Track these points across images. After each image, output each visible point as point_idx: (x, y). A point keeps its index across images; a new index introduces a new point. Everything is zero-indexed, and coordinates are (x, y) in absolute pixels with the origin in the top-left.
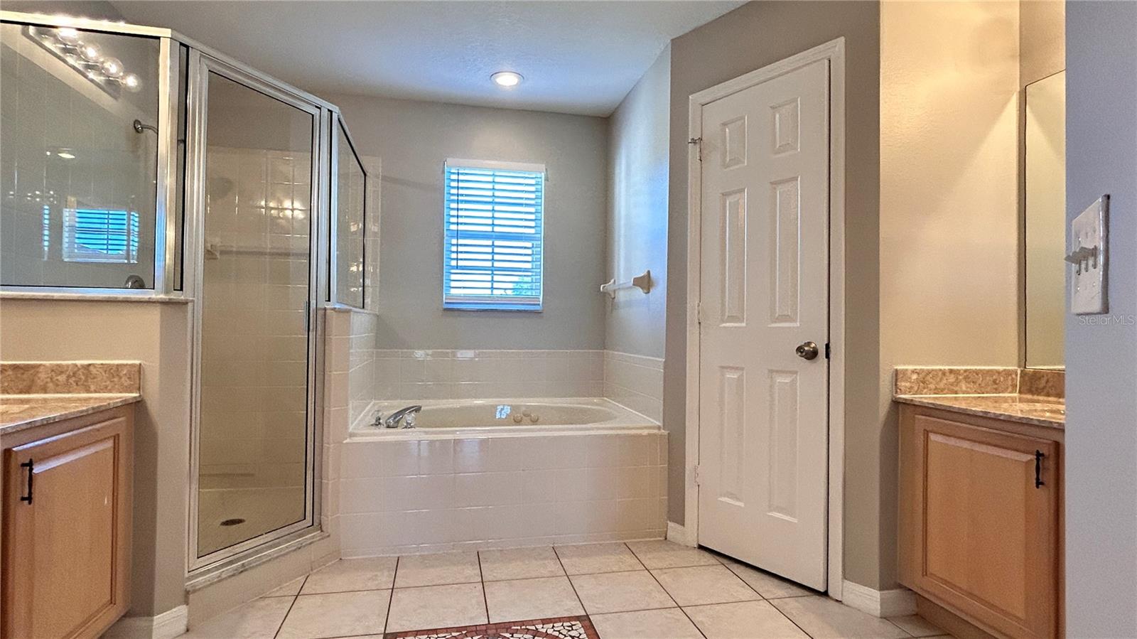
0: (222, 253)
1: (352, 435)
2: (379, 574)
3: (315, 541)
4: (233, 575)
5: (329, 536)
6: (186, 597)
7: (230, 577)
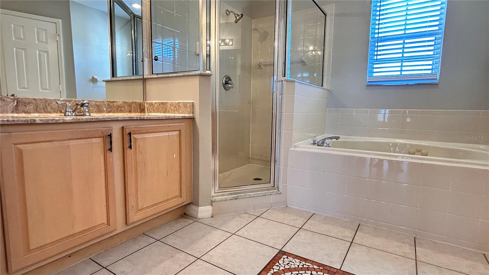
0: (264, 65)
1: (295, 147)
2: (299, 218)
3: (273, 194)
4: (232, 199)
5: (280, 193)
6: (212, 203)
7: (230, 200)
